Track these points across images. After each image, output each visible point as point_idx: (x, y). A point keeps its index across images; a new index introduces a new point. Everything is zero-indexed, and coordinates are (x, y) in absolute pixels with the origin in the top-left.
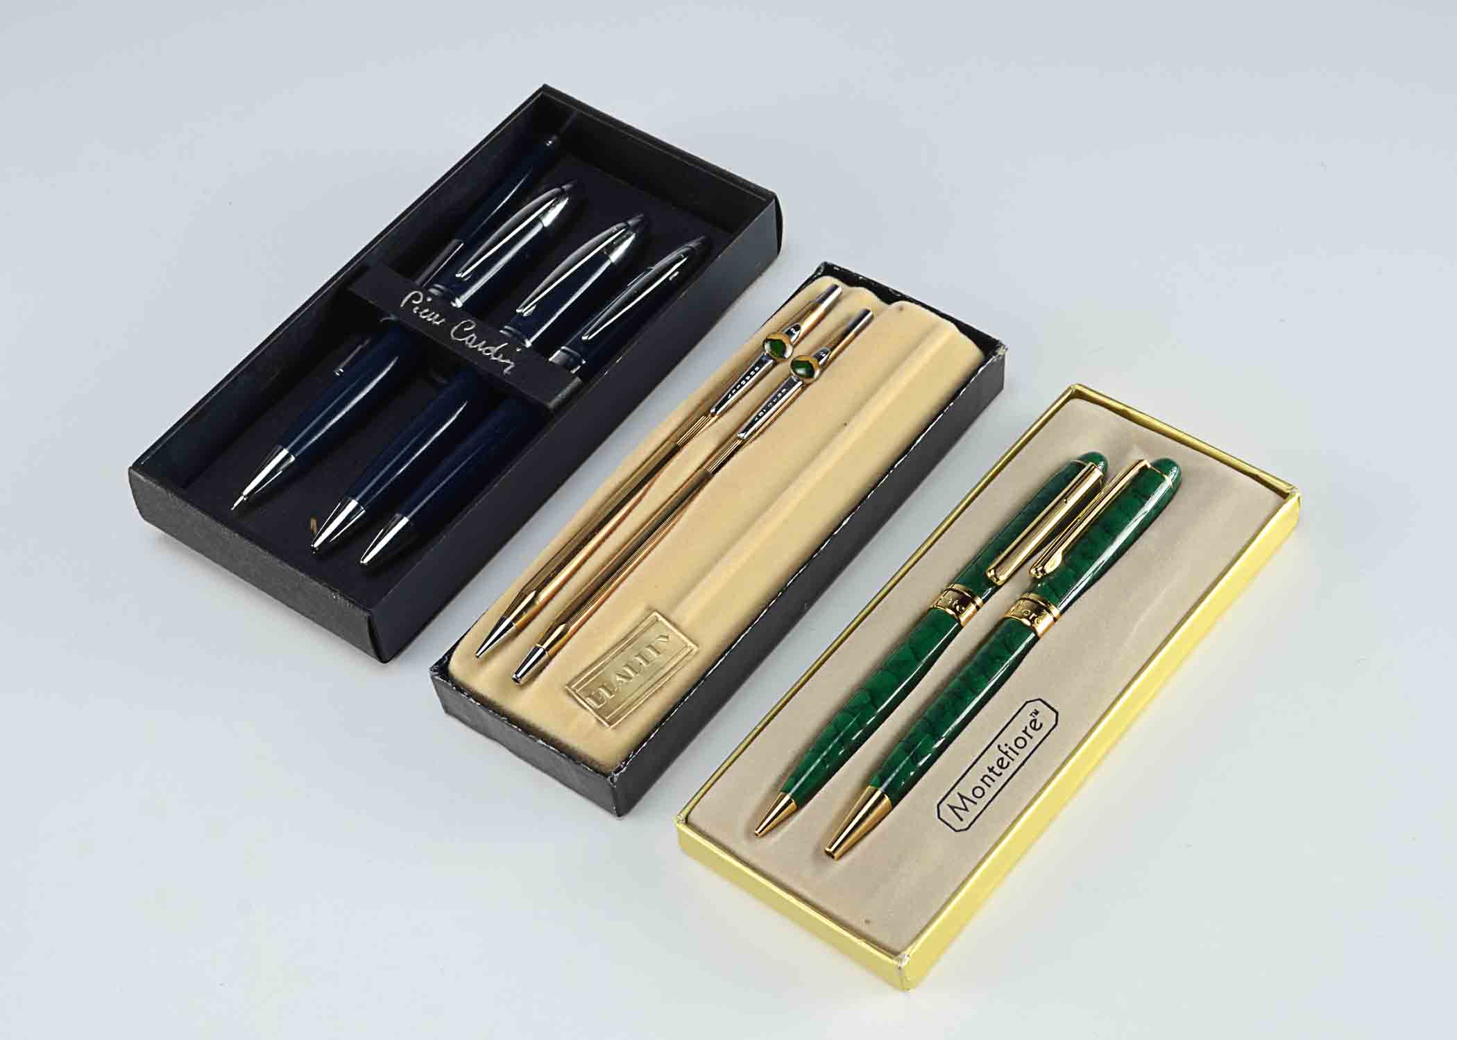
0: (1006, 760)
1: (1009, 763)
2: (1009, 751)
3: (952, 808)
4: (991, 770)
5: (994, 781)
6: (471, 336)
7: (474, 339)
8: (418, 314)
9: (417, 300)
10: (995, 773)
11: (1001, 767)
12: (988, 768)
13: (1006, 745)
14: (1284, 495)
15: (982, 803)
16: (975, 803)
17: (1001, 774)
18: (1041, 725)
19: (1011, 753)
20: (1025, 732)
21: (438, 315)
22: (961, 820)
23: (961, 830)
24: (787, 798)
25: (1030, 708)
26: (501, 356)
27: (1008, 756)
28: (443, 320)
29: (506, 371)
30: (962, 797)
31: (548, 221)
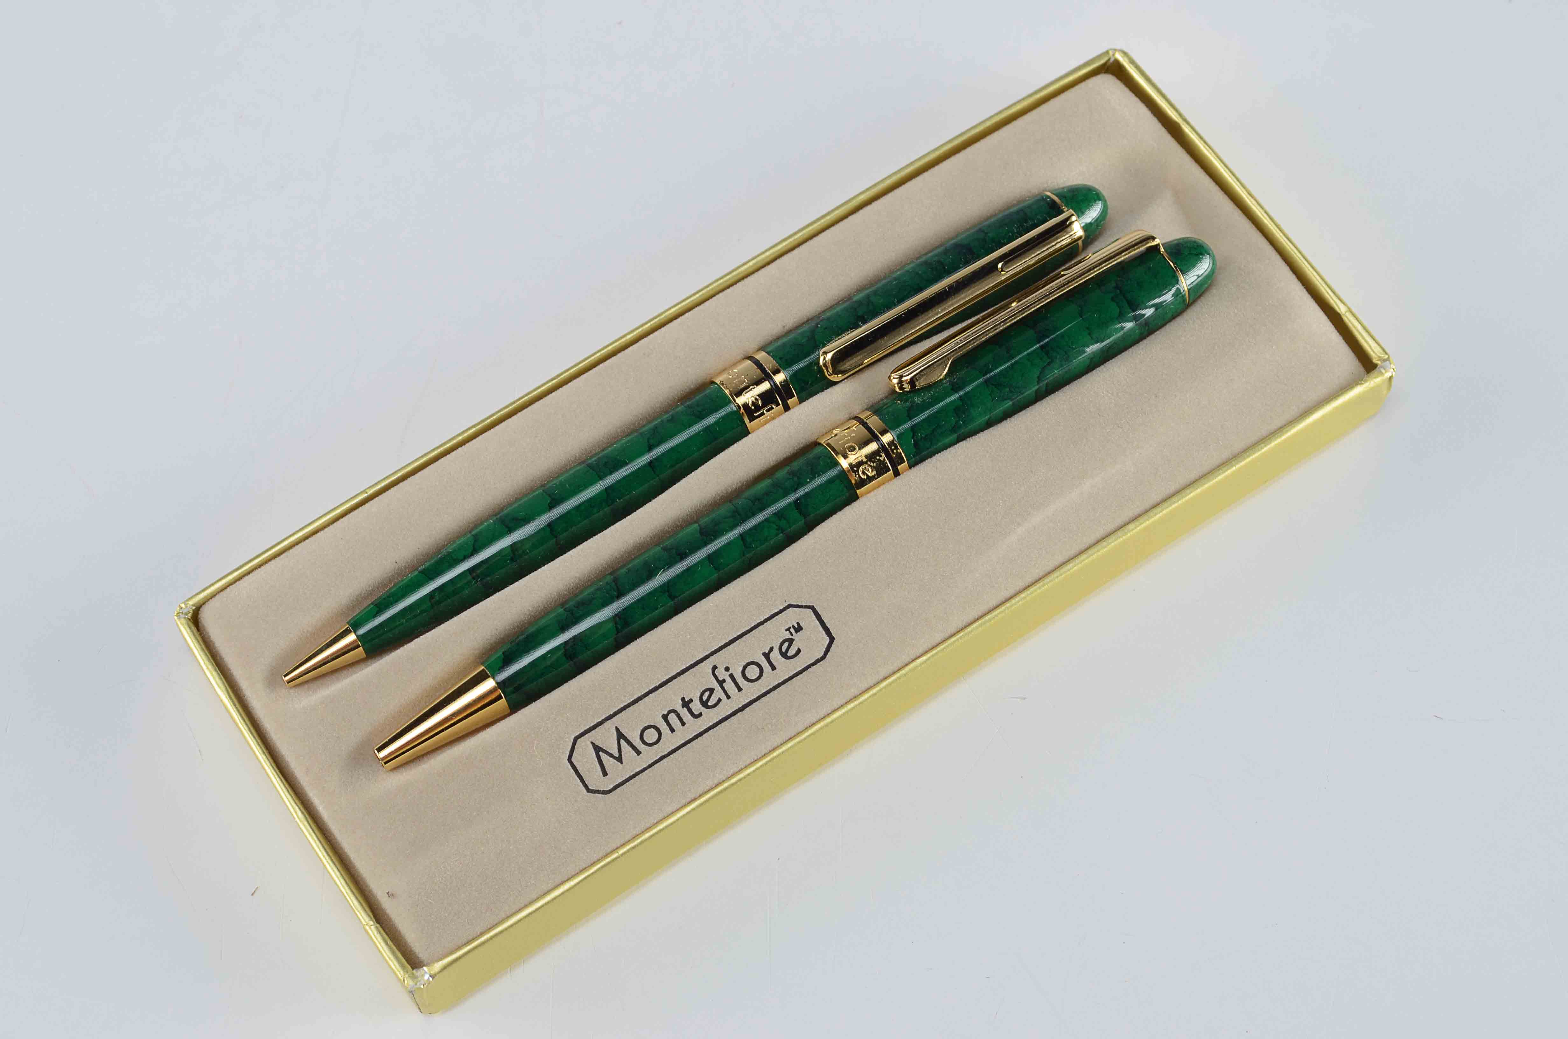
0: (718, 693)
1: (720, 700)
2: (729, 680)
3: (598, 749)
4: (686, 704)
5: (683, 724)
10: (690, 711)
11: (705, 704)
12: (683, 699)
13: (727, 669)
14: (1368, 365)
15: (650, 754)
16: (639, 753)
17: (700, 715)
18: (799, 651)
19: (729, 685)
20: (767, 656)
22: (605, 774)
23: (598, 792)
24: (351, 638)
25: (791, 617)
27: (723, 688)
30: (620, 736)
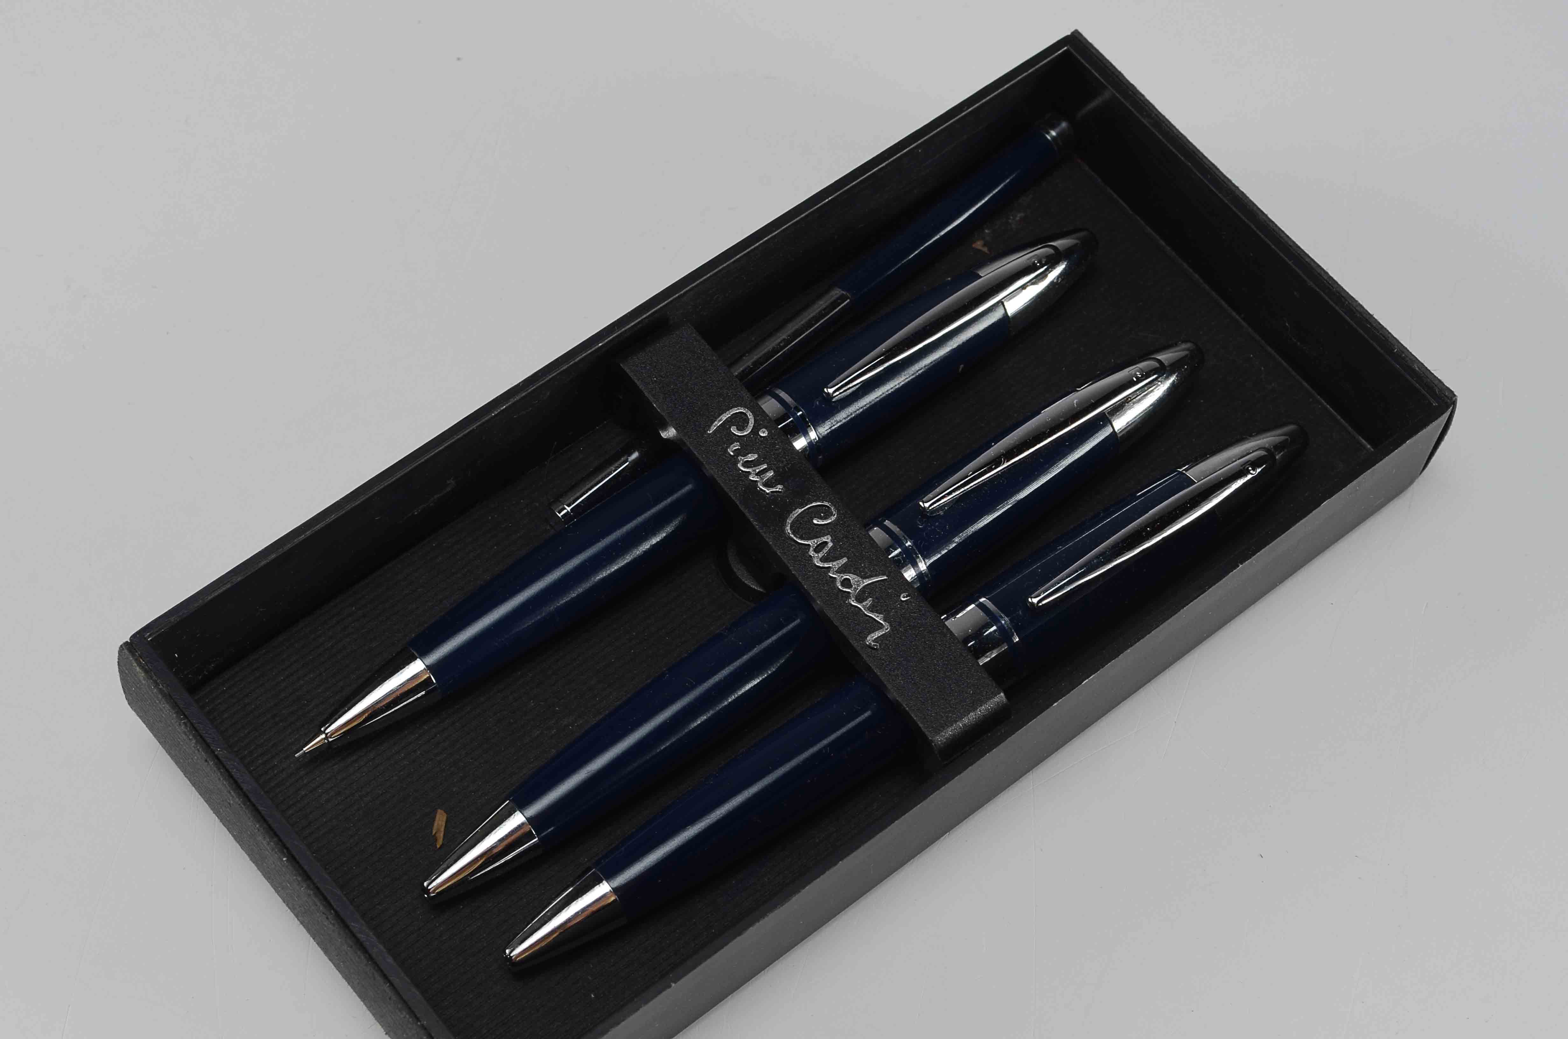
6: (824, 539)
7: (826, 550)
8: (734, 460)
9: (739, 429)
21: (770, 474)
26: (869, 602)
28: (779, 488)
29: (871, 638)
31: (1014, 306)
